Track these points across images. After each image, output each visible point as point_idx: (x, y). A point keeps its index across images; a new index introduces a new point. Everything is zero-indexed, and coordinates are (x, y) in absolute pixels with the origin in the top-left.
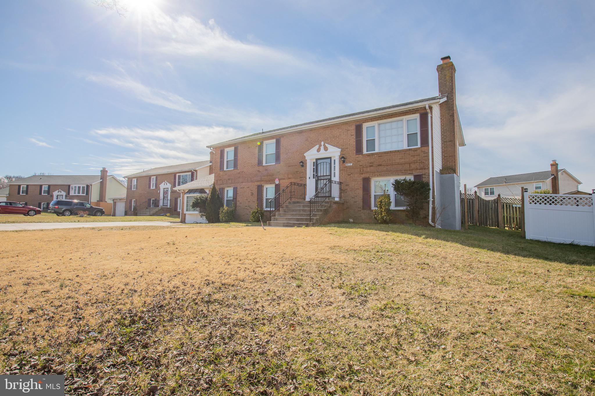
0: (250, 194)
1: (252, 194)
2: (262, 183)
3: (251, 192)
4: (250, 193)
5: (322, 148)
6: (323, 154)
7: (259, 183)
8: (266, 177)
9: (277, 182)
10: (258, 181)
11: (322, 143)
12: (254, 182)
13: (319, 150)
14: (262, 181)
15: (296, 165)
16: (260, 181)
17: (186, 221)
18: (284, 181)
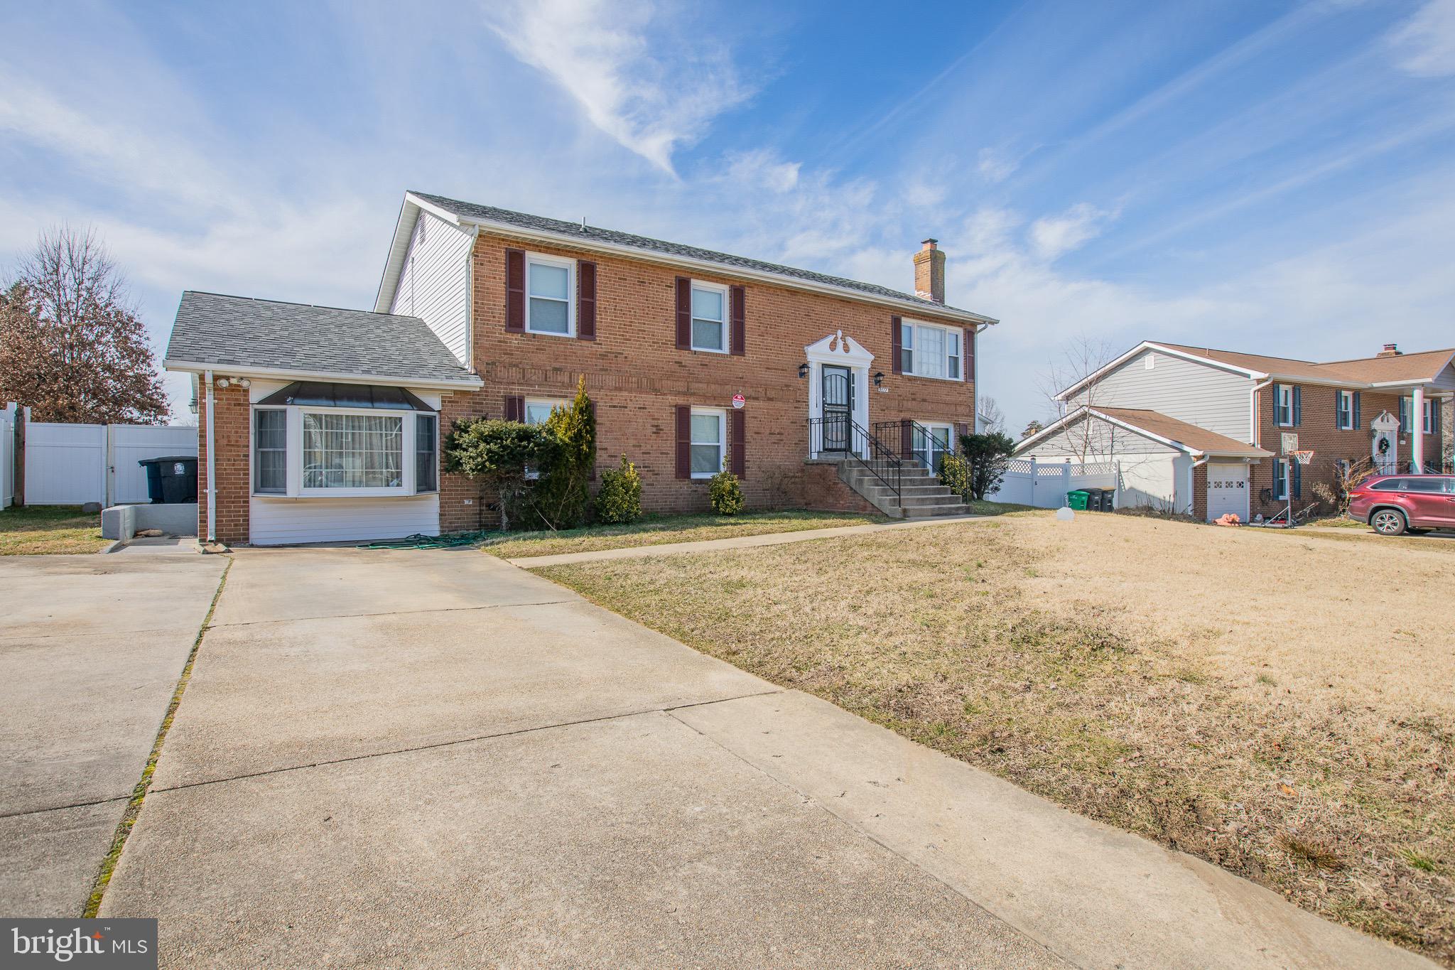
0: (650, 430)
1: (658, 430)
2: (691, 400)
3: (655, 423)
4: (648, 426)
5: (840, 344)
6: (839, 357)
7: (681, 401)
8: (704, 386)
9: (738, 404)
10: (678, 393)
11: (840, 333)
12: (665, 394)
13: (833, 346)
14: (694, 394)
15: (786, 370)
16: (685, 394)
17: (254, 536)
18: (756, 403)
